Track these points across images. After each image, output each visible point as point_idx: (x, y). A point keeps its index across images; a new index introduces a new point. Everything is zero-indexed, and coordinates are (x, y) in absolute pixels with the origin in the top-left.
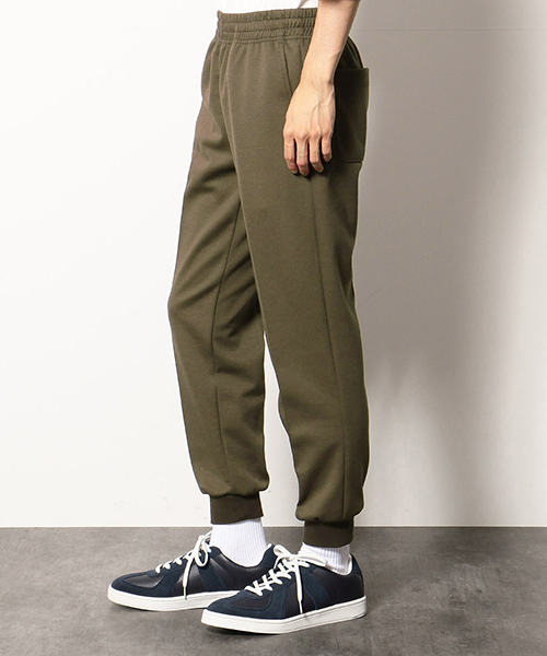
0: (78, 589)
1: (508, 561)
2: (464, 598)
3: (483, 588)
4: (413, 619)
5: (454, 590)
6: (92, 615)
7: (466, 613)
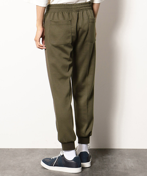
0: (22, 165)
1: (140, 158)
2: (128, 168)
3: (133, 166)
4: (114, 174)
5: (125, 166)
6: (26, 172)
7: (129, 172)
